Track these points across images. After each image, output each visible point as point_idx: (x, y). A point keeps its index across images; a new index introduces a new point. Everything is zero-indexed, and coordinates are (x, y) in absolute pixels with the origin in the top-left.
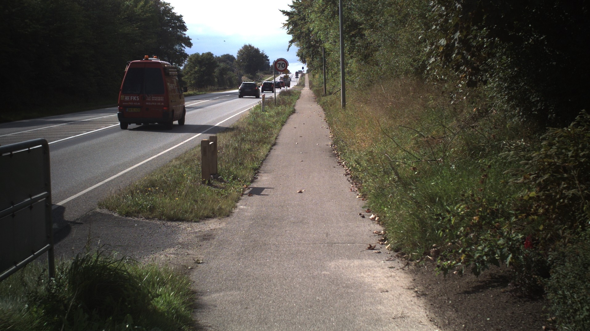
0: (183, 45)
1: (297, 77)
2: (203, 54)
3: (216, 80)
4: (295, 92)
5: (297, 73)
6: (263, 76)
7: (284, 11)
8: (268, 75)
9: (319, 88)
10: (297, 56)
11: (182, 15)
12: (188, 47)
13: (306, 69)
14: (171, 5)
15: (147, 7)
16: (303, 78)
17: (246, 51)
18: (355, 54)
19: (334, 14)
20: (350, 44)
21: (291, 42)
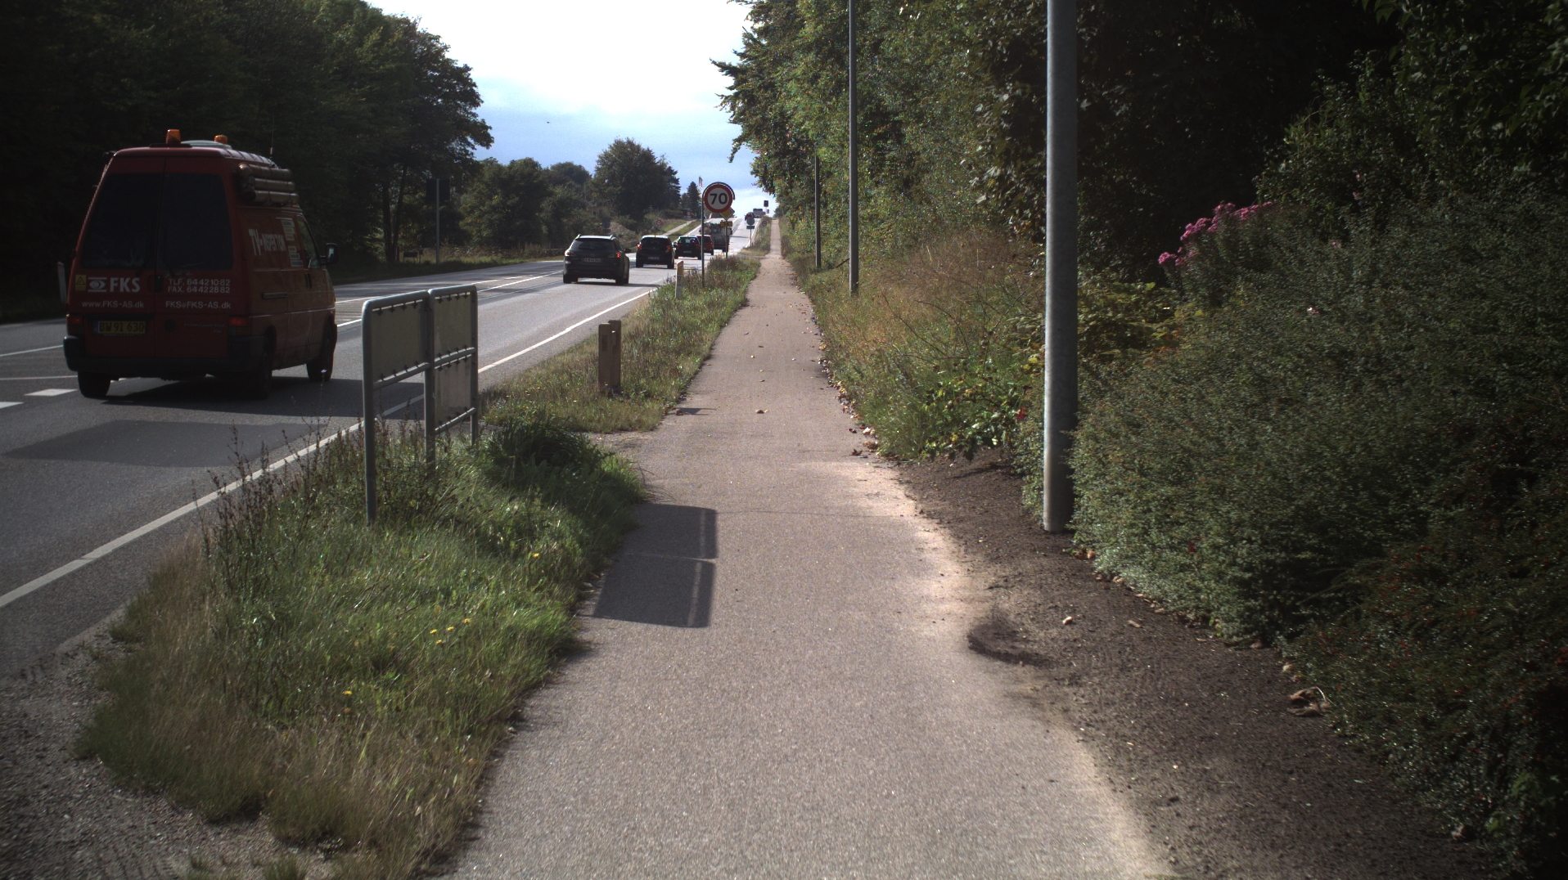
0: (469, 139)
1: (750, 227)
2: (513, 162)
3: (544, 229)
4: (745, 262)
5: (750, 218)
6: (662, 224)
7: (724, 63)
8: (675, 221)
9: (806, 255)
10: (752, 173)
11: (470, 66)
12: (482, 145)
13: (774, 205)
14: (441, 40)
15: (388, 46)
16: (765, 230)
17: (619, 157)
18: (884, 177)
19: (840, 85)
20: (874, 154)
21: (740, 140)
